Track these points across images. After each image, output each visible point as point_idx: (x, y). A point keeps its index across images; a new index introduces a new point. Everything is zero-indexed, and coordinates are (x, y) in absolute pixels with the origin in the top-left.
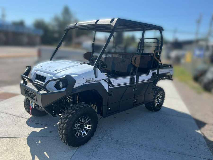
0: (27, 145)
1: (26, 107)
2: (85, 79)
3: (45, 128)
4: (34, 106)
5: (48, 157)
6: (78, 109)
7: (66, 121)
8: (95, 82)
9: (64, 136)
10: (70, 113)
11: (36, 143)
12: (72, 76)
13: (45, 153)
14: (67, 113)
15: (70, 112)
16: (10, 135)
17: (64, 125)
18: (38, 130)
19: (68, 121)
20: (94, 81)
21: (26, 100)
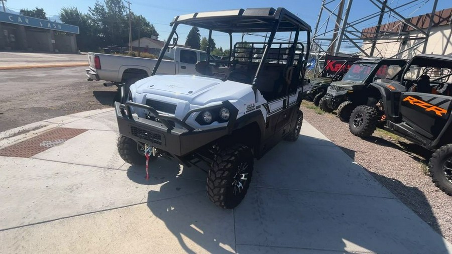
0: (154, 217)
1: (123, 152)
2: (246, 107)
3: (165, 183)
4: (154, 154)
5: (202, 232)
6: (238, 154)
7: (225, 175)
8: (256, 110)
9: (222, 197)
10: (228, 162)
11: (168, 211)
12: (230, 101)
13: (193, 226)
14: (223, 162)
15: (228, 159)
16: (114, 203)
17: (222, 181)
18: (157, 188)
19: (228, 174)
20: (255, 107)
21: (122, 141)
